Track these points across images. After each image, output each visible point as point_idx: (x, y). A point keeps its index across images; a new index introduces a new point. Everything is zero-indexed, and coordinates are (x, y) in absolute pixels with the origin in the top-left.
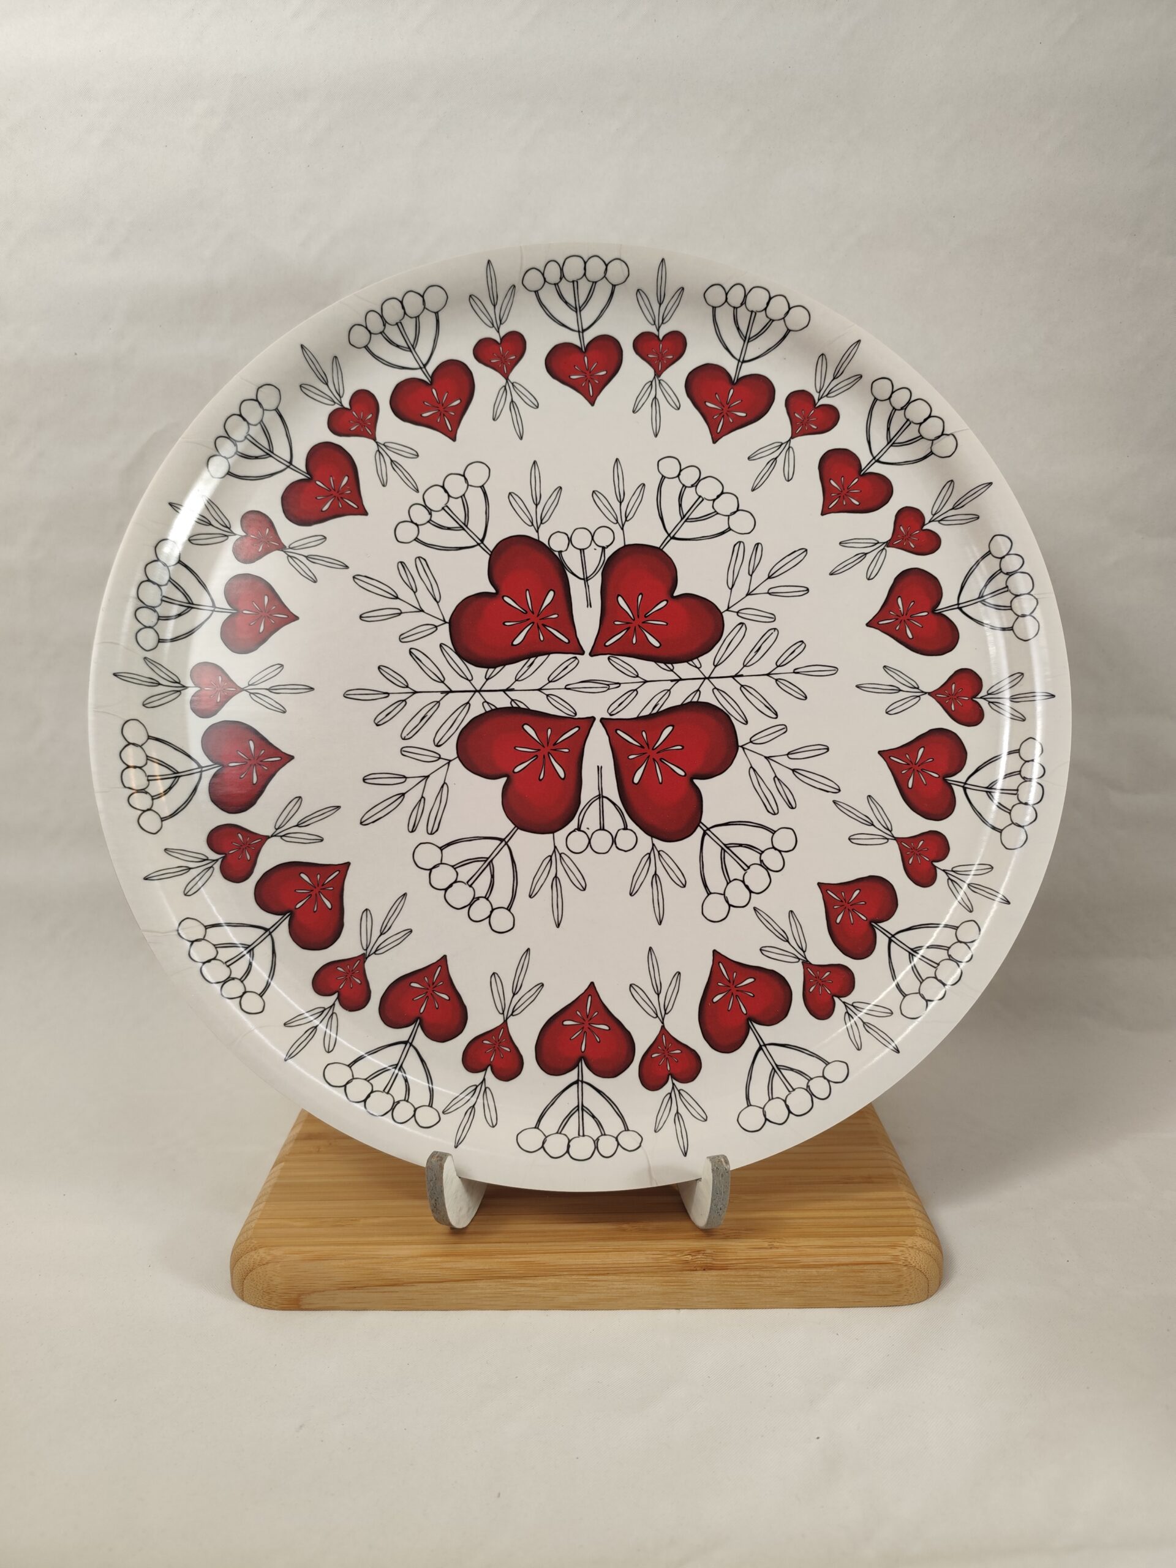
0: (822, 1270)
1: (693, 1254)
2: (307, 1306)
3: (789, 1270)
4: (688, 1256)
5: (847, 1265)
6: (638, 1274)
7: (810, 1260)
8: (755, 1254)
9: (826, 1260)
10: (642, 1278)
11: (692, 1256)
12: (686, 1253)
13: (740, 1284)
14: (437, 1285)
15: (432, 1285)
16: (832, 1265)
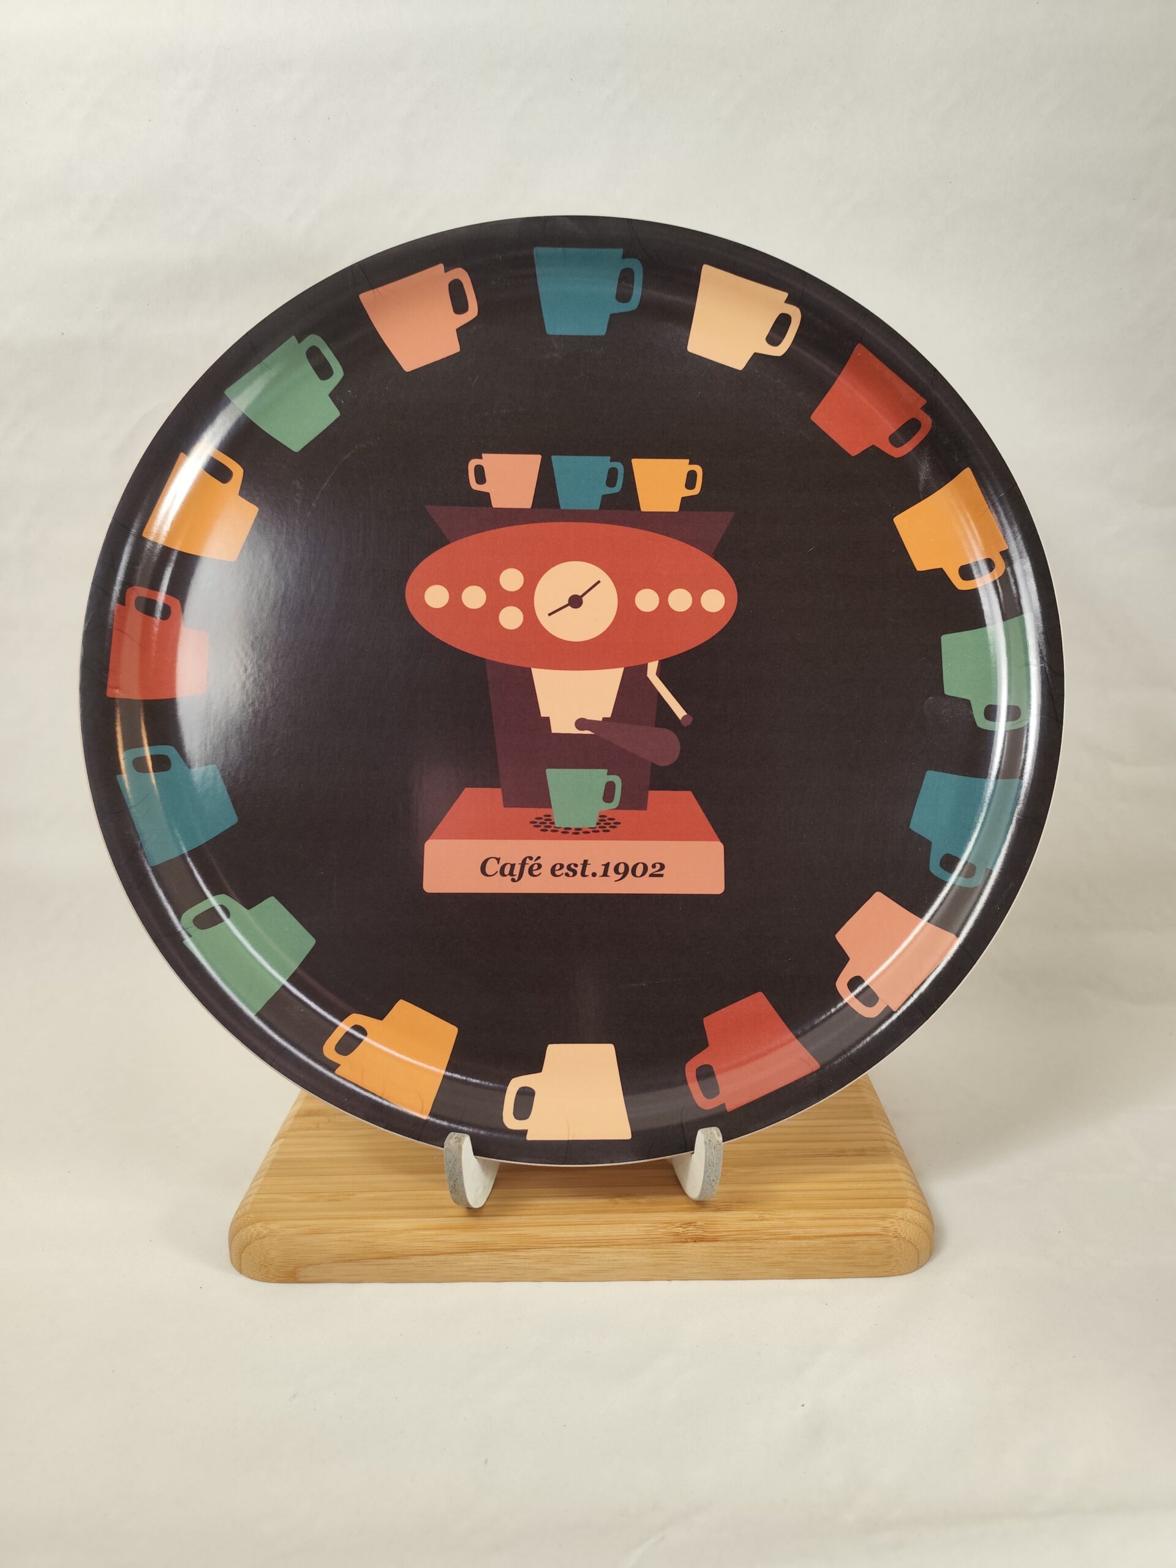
1: (684, 1226)
2: (303, 1279)
3: (780, 1242)
4: (680, 1228)
5: (837, 1236)
6: (630, 1246)
7: (800, 1232)
8: (746, 1225)
9: (816, 1231)
10: (635, 1250)
11: (684, 1228)
12: (677, 1225)
13: (730, 1255)
14: (431, 1258)
15: (426, 1258)
16: (822, 1237)
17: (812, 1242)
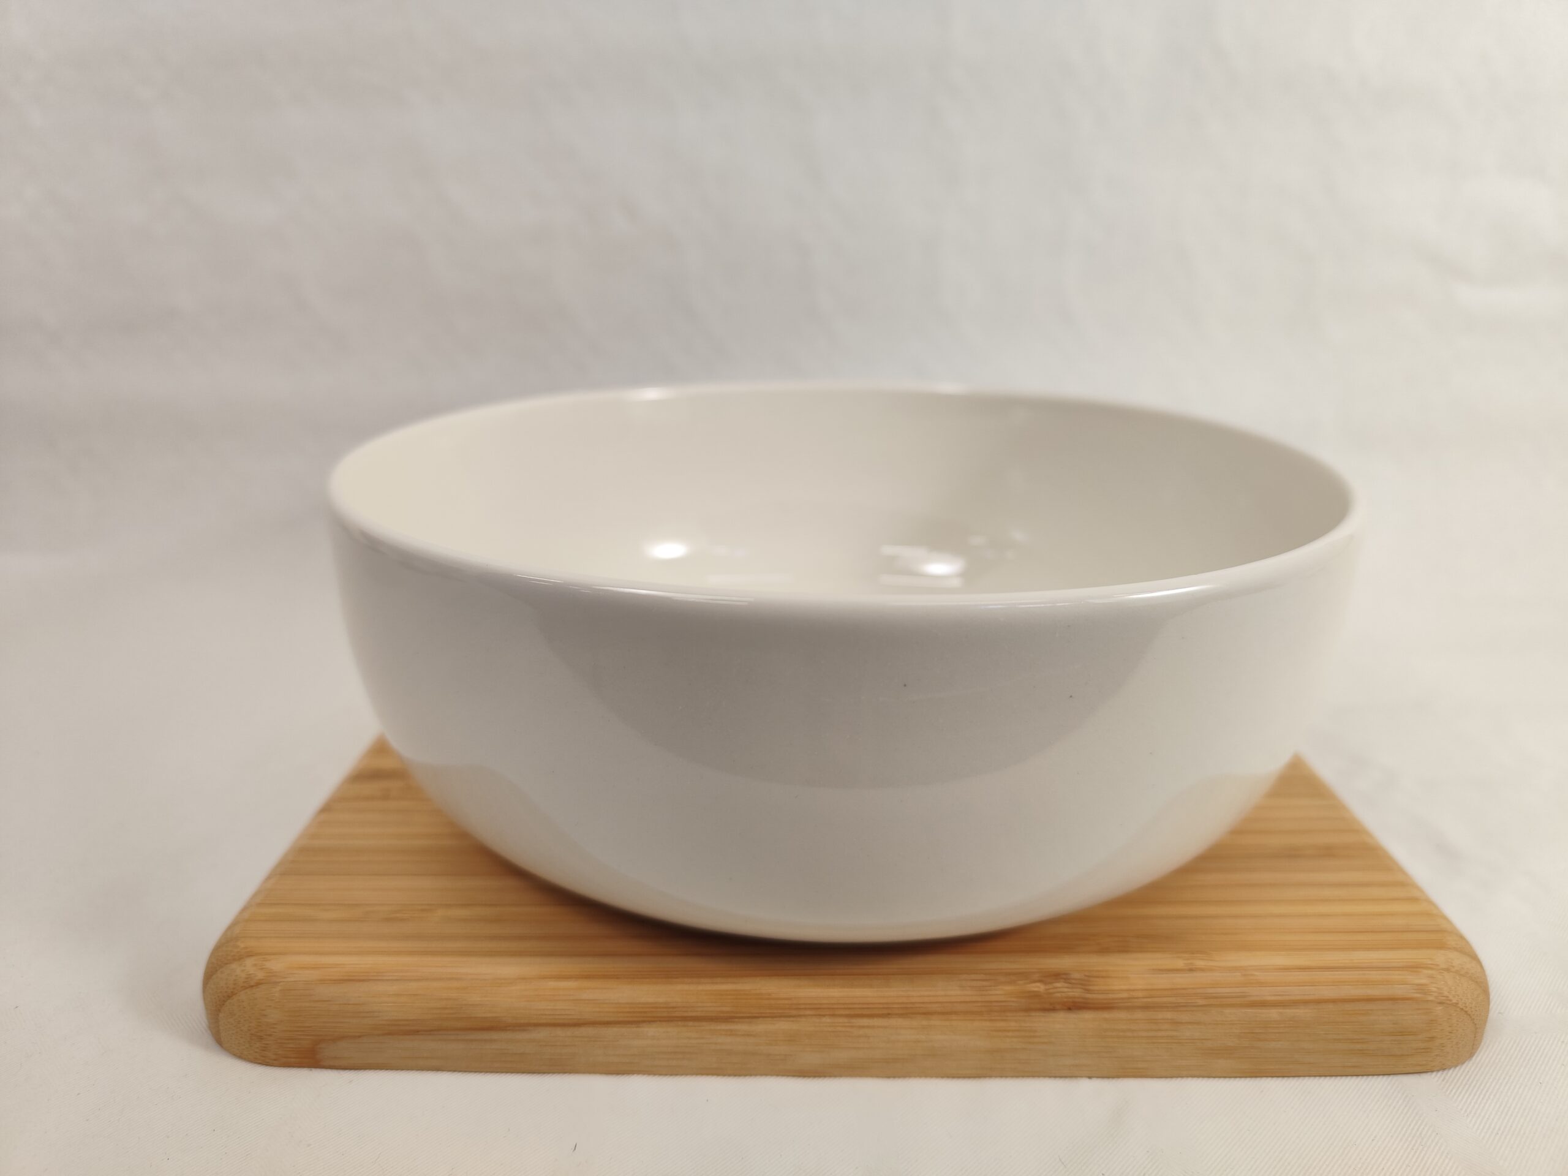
0: (1288, 1011)
1: (1046, 980)
2: (331, 1063)
3: (1227, 1011)
4: (1038, 984)
5: (1334, 1001)
7: (1267, 994)
8: (1162, 981)
9: (1296, 993)
11: (1045, 983)
13: (1135, 1034)
14: (569, 1032)
15: (559, 1032)
16: (1306, 1003)
17: (1290, 1012)
